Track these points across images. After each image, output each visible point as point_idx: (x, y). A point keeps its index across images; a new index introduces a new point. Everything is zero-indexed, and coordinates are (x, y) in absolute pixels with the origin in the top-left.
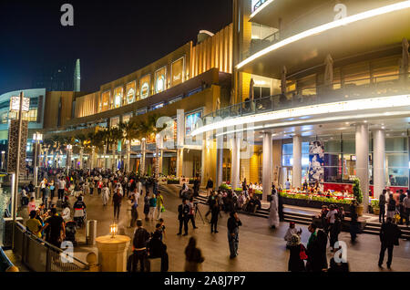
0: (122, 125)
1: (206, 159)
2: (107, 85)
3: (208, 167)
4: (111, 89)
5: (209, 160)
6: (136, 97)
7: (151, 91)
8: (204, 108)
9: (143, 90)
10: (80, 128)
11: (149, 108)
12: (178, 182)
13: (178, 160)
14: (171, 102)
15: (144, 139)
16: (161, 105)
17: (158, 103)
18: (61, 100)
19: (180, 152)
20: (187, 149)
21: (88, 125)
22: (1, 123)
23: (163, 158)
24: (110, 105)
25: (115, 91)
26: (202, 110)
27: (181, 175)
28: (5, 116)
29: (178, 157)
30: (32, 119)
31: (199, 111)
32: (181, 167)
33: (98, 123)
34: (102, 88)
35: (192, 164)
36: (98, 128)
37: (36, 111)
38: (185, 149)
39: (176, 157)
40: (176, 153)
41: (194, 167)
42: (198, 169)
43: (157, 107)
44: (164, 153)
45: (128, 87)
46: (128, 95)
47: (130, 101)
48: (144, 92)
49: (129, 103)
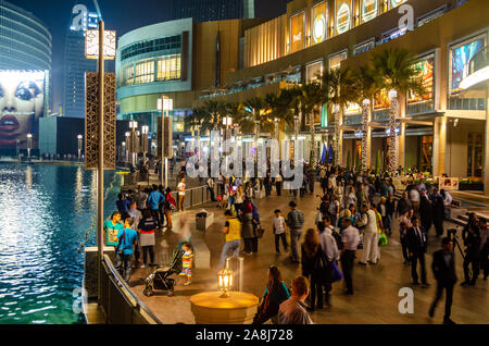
4: (307, 9)
6: (354, 18)
7: (382, 5)
10: (254, 86)
13: (436, 141)
14: (421, 24)
15: (367, 101)
16: (402, 32)
18: (219, 36)
19: (440, 124)
20: (453, 119)
21: (268, 81)
22: (124, 83)
23: (406, 137)
24: (305, 38)
25: (314, 11)
26: (484, 35)
27: (443, 172)
28: (130, 71)
29: (436, 136)
30: (173, 75)
31: (480, 37)
32: (443, 157)
33: (283, 75)
34: (289, 6)
35: (465, 149)
36: (284, 85)
37: (179, 59)
38: (449, 118)
39: (432, 135)
40: (432, 126)
41: (470, 155)
42: (480, 160)
43: (393, 36)
44: (406, 128)
45: (337, 1)
46: (338, 18)
47: (342, 28)
48: (368, 9)
49: (340, 32)
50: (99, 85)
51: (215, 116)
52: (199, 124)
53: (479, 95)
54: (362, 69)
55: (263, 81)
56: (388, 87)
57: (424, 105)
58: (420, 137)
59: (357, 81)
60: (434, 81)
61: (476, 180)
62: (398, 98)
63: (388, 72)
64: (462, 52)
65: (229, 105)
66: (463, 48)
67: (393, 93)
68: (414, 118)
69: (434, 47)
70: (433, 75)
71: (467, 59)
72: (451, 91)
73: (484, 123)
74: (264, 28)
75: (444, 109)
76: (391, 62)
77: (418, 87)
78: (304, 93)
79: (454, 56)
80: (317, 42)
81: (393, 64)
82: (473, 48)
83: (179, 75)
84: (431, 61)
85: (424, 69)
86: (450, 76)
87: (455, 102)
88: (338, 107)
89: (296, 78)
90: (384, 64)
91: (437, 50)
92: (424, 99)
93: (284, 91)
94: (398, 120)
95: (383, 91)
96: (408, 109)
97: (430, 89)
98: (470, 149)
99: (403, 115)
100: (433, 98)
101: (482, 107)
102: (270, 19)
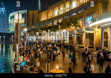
0: (58, 23)
1: (96, 37)
2: (51, 7)
3: (97, 41)
4: (53, 8)
5: (97, 38)
6: (64, 11)
7: (70, 8)
8: (95, 14)
9: (66, 8)
10: (41, 25)
11: (69, 16)
12: (83, 47)
13: (83, 38)
14: (79, 12)
15: (68, 29)
16: (75, 14)
17: (74, 13)
18: (33, 14)
19: (84, 34)
21: (45, 24)
23: (77, 37)
24: (53, 15)
25: (55, 9)
26: (93, 15)
27: (85, 44)
28: (12, 22)
29: (83, 36)
30: (23, 23)
32: (85, 41)
33: (48, 23)
34: (49, 8)
36: (48, 25)
37: (24, 19)
38: (86, 33)
39: (82, 36)
40: (82, 34)
41: (90, 41)
42: (93, 42)
43: (73, 15)
44: (76, 35)
45: (60, 7)
46: (60, 10)
47: (61, 13)
48: (67, 9)
49: (61, 14)
50: (18, 26)
51: (33, 32)
52: (29, 34)
53: (93, 28)
54: (67, 22)
55: (43, 24)
57: (80, 30)
58: (79, 37)
59: (65, 24)
60: (82, 25)
61: (92, 46)
63: (73, 23)
64: (88, 18)
65: (36, 30)
66: (89, 18)
67: (74, 27)
68: (79, 33)
69: (83, 17)
70: (82, 23)
71: (90, 20)
72: (86, 27)
73: (94, 34)
74: (43, 12)
75: (85, 31)
76: (73, 20)
77: (79, 26)
78: (54, 27)
79: (87, 19)
80: (56, 16)
81: (74, 21)
82: (91, 18)
84: (82, 20)
85: (80, 22)
86: (86, 24)
87: (87, 29)
88: (61, 30)
89: (51, 24)
90: (72, 21)
91: (83, 18)
92: (80, 29)
94: (75, 33)
95: (72, 27)
96: (77, 30)
97: (82, 26)
98: (90, 39)
99: (76, 32)
100: (82, 28)
101: (93, 30)
102: (45, 11)
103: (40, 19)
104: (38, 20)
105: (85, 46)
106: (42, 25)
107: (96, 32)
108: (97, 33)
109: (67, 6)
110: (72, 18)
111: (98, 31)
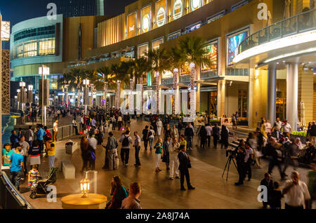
0: (151, 54)
1: (254, 94)
2: (132, 5)
3: (257, 103)
4: (137, 10)
5: (258, 95)
6: (168, 17)
7: (185, 9)
8: (251, 26)
9: (175, 8)
10: (104, 60)
11: (182, 31)
12: (219, 123)
13: (219, 95)
14: (209, 22)
15: (176, 70)
16: (198, 26)
17: (195, 22)
18: (81, 27)
19: (221, 84)
20: (229, 81)
21: (113, 56)
22: (16, 57)
23: (201, 92)
24: (137, 29)
25: (143, 12)
26: (247, 30)
27: (223, 114)
28: (20, 49)
29: (219, 92)
30: (50, 52)
31: (245, 31)
32: (223, 105)
33: (123, 53)
34: (127, 8)
35: (237, 100)
36: (123, 59)
37: (54, 42)
38: (227, 81)
39: (217, 91)
40: (217, 86)
41: (239, 103)
42: (246, 107)
43: (193, 28)
44: (201, 87)
45: (157, 6)
46: (158, 16)
47: (161, 23)
48: (177, 11)
49: (159, 26)
51: (78, 78)
52: (67, 84)
53: (245, 66)
54: (173, 49)
55: (109, 56)
56: (189, 61)
57: (211, 72)
58: (209, 92)
59: (170, 56)
60: (217, 57)
61: (244, 119)
62: (196, 68)
63: (189, 51)
64: (234, 39)
65: (87, 72)
66: (235, 37)
67: (192, 65)
68: (206, 80)
69: (218, 36)
70: (217, 54)
71: (238, 43)
72: (228, 64)
73: (248, 83)
74: (110, 22)
75: (223, 75)
76: (190, 44)
77: (208, 61)
78: (136, 65)
79: (230, 42)
80: (144, 32)
81: (192, 46)
82: (241, 37)
83: (54, 51)
84: (216, 45)
85: (211, 50)
86: (227, 55)
87: (230, 70)
88: (158, 73)
89: (131, 55)
90: (186, 46)
91: (219, 38)
92: (211, 68)
93: (123, 63)
94: (195, 82)
95: (186, 64)
96: (202, 74)
97: (215, 63)
98: (239, 100)
99: (199, 79)
100: (217, 68)
101: (247, 74)
102: (114, 16)
103: (101, 42)
104: (95, 44)
105: (223, 119)
106: (104, 57)
107: (254, 79)
108: (257, 82)
109: (175, 4)
110: (188, 39)
111: (259, 77)
